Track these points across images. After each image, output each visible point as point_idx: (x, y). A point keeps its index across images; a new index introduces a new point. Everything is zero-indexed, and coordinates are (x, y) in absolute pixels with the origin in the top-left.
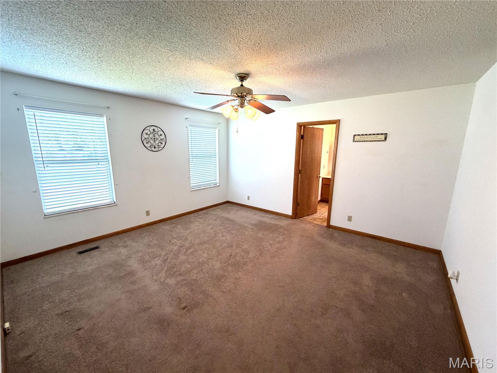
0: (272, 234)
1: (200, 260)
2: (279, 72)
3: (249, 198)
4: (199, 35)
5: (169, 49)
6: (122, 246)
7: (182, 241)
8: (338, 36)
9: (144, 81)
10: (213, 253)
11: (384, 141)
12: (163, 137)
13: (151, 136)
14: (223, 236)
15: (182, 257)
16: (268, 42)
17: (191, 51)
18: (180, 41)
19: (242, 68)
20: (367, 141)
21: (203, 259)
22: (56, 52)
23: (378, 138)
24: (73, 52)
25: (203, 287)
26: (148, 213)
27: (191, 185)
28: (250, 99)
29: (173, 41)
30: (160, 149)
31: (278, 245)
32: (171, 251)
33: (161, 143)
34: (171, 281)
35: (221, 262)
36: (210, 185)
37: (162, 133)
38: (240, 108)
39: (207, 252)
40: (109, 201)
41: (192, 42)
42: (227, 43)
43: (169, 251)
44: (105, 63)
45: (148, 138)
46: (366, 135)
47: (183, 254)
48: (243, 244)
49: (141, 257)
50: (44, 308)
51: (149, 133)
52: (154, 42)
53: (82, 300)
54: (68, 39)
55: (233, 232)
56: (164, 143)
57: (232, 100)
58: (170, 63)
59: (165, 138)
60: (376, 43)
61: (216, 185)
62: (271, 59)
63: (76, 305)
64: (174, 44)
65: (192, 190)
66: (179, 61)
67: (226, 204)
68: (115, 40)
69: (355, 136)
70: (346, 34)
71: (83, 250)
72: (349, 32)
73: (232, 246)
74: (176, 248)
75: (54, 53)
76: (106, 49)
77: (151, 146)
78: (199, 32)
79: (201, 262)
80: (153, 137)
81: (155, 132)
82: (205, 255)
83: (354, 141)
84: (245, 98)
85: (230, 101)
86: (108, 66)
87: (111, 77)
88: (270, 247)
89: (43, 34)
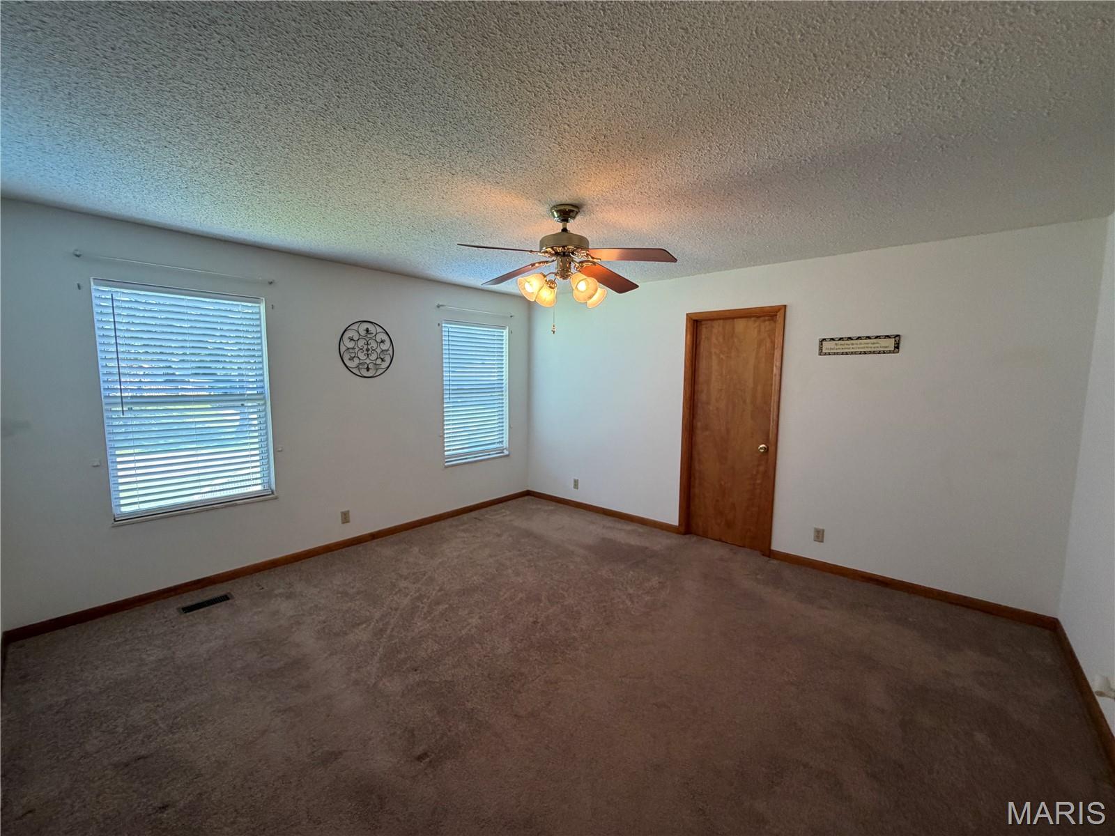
0: (633, 571)
1: (463, 632)
2: (647, 200)
3: (576, 483)
4: (474, 119)
5: (407, 152)
6: (281, 595)
7: (422, 584)
8: (786, 116)
9: (350, 225)
10: (493, 615)
11: (893, 352)
12: (386, 346)
13: (361, 343)
14: (518, 574)
15: (421, 625)
16: (626, 133)
17: (454, 157)
18: (432, 134)
19: (566, 191)
20: (852, 353)
21: (470, 630)
22: (166, 163)
23: (877, 345)
24: (201, 164)
25: (468, 701)
26: (345, 518)
27: (446, 453)
28: (583, 259)
29: (418, 135)
30: (380, 372)
31: (647, 598)
32: (396, 610)
33: (383, 360)
34: (393, 686)
35: (512, 640)
36: (489, 455)
37: (385, 337)
38: (559, 280)
39: (480, 613)
40: (259, 488)
41: (458, 136)
42: (533, 137)
43: (391, 608)
44: (267, 187)
45: (353, 348)
46: (850, 338)
47: (422, 616)
48: (565, 593)
49: (325, 622)
50: (88, 747)
51: (356, 338)
52: (376, 137)
53: (179, 729)
54: (193, 135)
55: (541, 564)
56: (388, 359)
57: (542, 262)
58: (408, 183)
59: (391, 349)
60: (875, 128)
61: (503, 453)
62: (631, 171)
63: (163, 740)
64: (418, 142)
65: (446, 464)
66: (427, 180)
67: (526, 498)
68: (291, 134)
69: (824, 343)
70: (805, 111)
71: (194, 602)
72: (813, 104)
73: (540, 601)
74: (406, 601)
75: (161, 166)
76: (271, 154)
77: (360, 367)
78: (473, 113)
79: (464, 637)
80: (365, 347)
81: (369, 336)
82: (475, 621)
83: (821, 353)
84: (571, 257)
85: (537, 265)
86: (274, 193)
87: (280, 216)
88: (629, 603)
89: (140, 125)
